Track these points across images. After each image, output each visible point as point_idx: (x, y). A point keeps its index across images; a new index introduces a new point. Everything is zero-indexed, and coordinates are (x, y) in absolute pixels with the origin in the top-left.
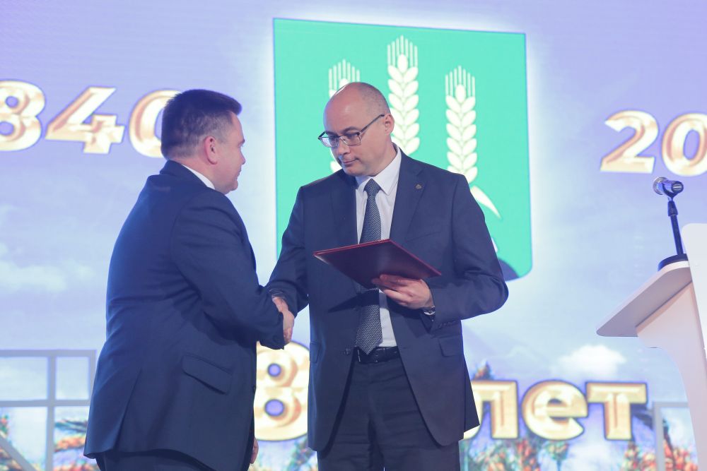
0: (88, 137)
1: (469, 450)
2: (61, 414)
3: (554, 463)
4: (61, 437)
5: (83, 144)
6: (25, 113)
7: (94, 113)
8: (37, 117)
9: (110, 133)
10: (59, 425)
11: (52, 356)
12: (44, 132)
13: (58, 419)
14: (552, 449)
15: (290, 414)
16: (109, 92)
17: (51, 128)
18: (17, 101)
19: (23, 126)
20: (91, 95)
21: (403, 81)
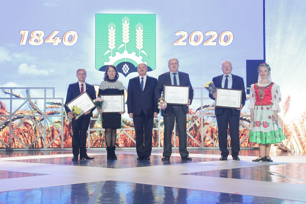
0: (54, 42)
2: (47, 101)
4: (47, 105)
5: (53, 43)
6: (40, 37)
7: (55, 37)
8: (43, 38)
9: (59, 40)
10: (47, 103)
11: (45, 89)
12: (44, 41)
13: (47, 102)
16: (58, 32)
17: (46, 40)
18: (39, 35)
19: (40, 39)
20: (55, 33)
21: (126, 26)
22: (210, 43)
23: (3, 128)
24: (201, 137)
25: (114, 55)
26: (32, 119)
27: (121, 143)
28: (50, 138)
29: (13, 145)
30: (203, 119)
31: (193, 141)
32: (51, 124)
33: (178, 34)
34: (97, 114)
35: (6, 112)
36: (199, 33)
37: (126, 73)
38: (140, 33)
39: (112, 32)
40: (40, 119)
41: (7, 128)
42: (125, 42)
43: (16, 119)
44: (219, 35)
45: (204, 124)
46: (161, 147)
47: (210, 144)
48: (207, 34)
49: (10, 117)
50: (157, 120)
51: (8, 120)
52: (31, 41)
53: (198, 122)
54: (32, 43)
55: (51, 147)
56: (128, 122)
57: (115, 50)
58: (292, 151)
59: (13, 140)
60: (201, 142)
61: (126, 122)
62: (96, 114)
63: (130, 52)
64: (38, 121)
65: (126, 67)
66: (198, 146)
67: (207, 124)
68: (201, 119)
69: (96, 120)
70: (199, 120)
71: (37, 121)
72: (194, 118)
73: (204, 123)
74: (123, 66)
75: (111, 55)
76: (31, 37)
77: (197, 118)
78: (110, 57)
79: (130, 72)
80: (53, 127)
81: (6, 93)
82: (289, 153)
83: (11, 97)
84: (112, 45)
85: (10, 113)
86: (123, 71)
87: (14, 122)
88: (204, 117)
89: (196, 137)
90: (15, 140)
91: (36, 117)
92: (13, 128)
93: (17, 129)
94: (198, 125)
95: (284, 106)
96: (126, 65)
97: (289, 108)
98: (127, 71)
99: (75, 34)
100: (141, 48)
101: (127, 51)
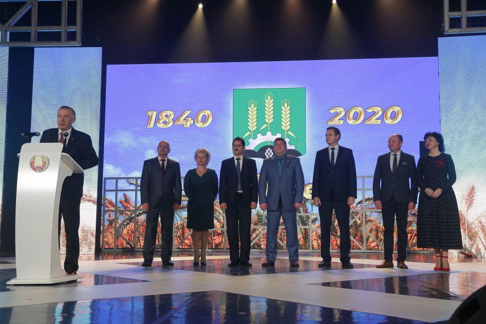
0: (185, 123)
3: (311, 206)
5: (184, 125)
6: (170, 118)
7: (186, 117)
9: (191, 122)
12: (174, 123)
14: (310, 202)
16: (190, 112)
18: (168, 115)
19: (169, 121)
20: (186, 113)
21: (269, 103)
22: (373, 121)
23: (127, 225)
24: (363, 237)
25: (255, 138)
27: (264, 244)
28: (179, 237)
29: (139, 244)
30: (366, 215)
31: (353, 242)
32: (180, 221)
33: (333, 111)
35: (131, 205)
36: (360, 109)
38: (286, 110)
39: (252, 111)
41: (132, 225)
42: (268, 122)
43: (142, 214)
44: (384, 111)
45: (366, 221)
46: (312, 249)
47: (374, 247)
48: (370, 111)
49: (134, 211)
50: (307, 216)
51: (133, 216)
52: (159, 123)
53: (359, 219)
54: (160, 125)
55: (181, 247)
57: (256, 132)
58: (479, 256)
59: (138, 238)
60: (363, 243)
63: (274, 134)
65: (269, 151)
66: (359, 249)
67: (370, 221)
68: (362, 215)
70: (361, 216)
72: (354, 213)
73: (367, 219)
74: (266, 151)
75: (252, 138)
76: (159, 119)
77: (358, 213)
78: (251, 140)
80: (183, 224)
81: (131, 184)
82: (474, 259)
83: (136, 188)
84: (252, 125)
85: (135, 207)
86: (266, 157)
87: (140, 218)
88: (367, 213)
89: (357, 238)
90: (141, 238)
92: (138, 225)
93: (143, 225)
94: (359, 222)
95: (467, 200)
96: (269, 149)
97: (474, 201)
98: (271, 157)
99: (209, 113)
100: (287, 129)
101: (270, 133)
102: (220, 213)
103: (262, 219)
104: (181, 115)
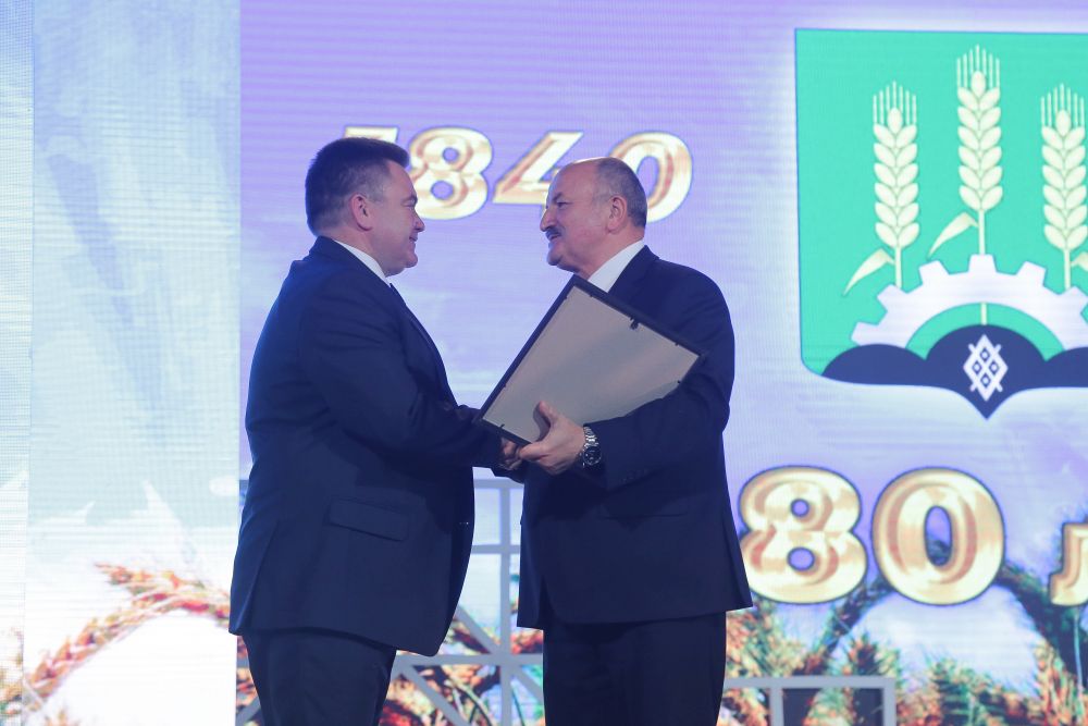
1: (1080, 621)
6: (466, 170)
8: (482, 173)
12: (491, 193)
15: (823, 567)
17: (501, 187)
18: (457, 154)
19: (464, 185)
20: (552, 142)
21: (980, 109)
25: (912, 283)
26: (427, 678)
34: (822, 649)
37: (986, 394)
38: (1064, 148)
39: (895, 144)
40: (475, 680)
42: (974, 204)
56: (1012, 699)
57: (918, 255)
61: (1002, 703)
62: (815, 652)
63: (1008, 266)
64: (464, 696)
65: (985, 355)
69: (814, 691)
71: (457, 696)
74: (968, 353)
75: (894, 284)
78: (891, 297)
79: (1011, 385)
84: (897, 220)
86: (970, 382)
91: (446, 668)
96: (984, 342)
98: (996, 383)
99: (674, 152)
100: (1076, 240)
101: (989, 259)
102: (743, 672)
103: (963, 706)
104: (525, 156)
